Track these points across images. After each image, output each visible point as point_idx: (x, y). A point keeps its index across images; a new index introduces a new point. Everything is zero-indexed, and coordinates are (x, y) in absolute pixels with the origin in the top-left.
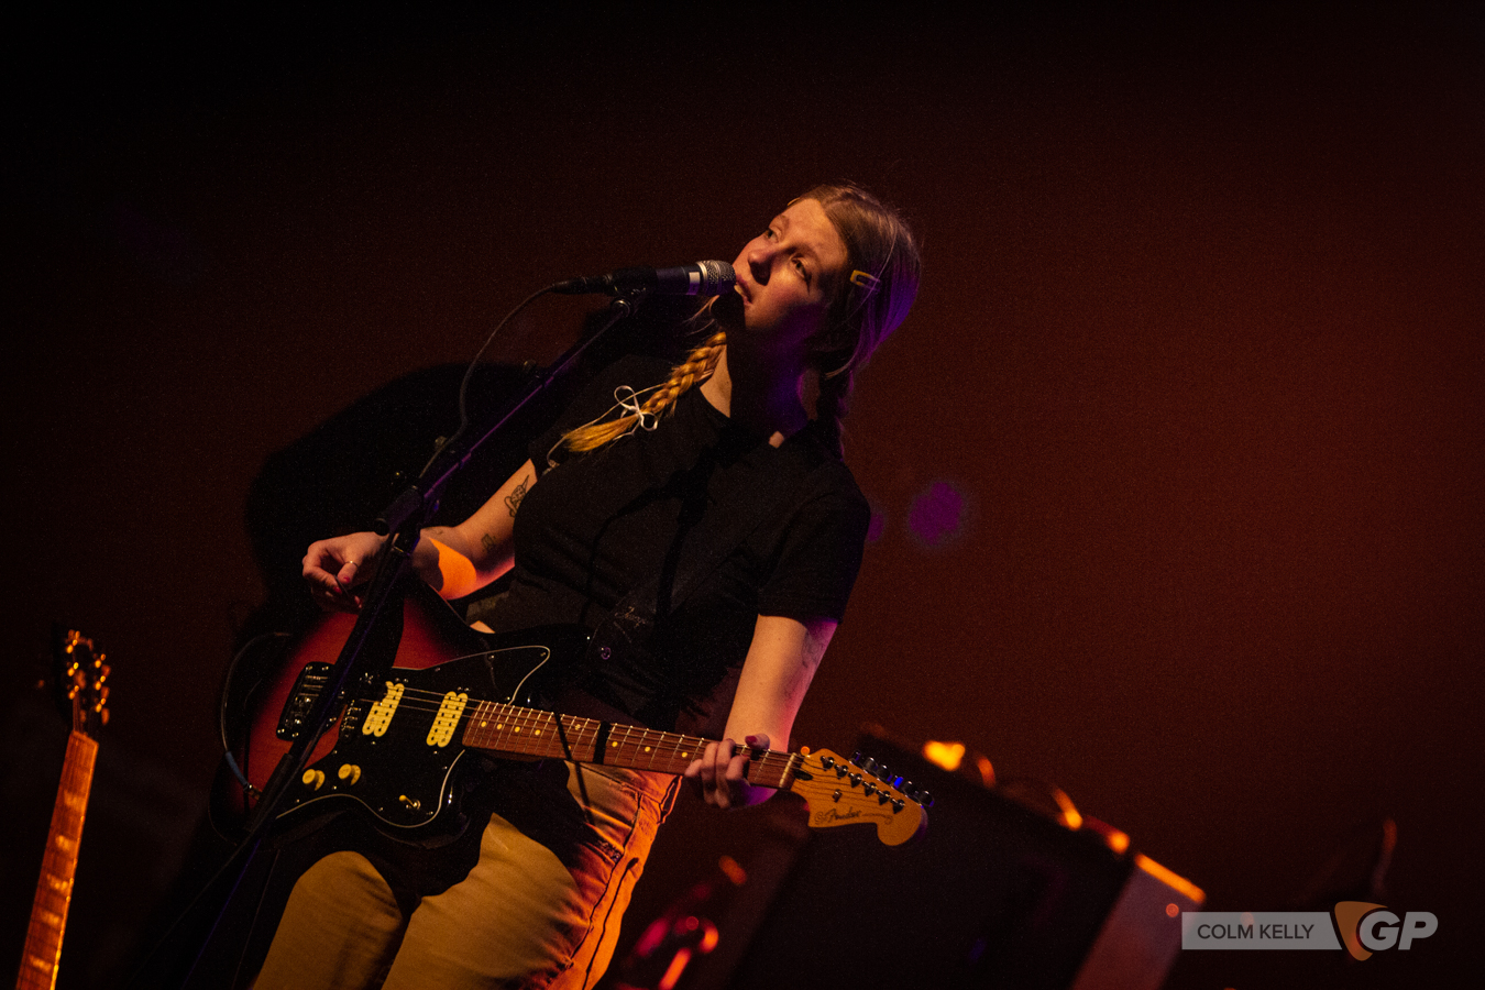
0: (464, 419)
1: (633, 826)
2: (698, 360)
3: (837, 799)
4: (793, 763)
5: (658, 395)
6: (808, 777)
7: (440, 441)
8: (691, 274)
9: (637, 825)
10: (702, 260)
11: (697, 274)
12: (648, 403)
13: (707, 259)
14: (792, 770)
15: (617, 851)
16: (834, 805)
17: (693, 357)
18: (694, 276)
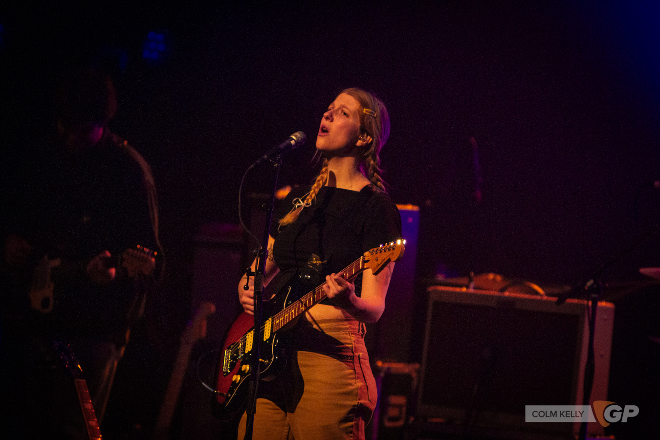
1: (352, 344)
2: (319, 181)
3: (377, 260)
4: (363, 259)
5: (308, 197)
6: (368, 261)
9: (353, 343)
11: (293, 141)
12: (305, 201)
13: (293, 133)
14: (362, 261)
15: (351, 357)
16: (377, 262)
17: (317, 180)
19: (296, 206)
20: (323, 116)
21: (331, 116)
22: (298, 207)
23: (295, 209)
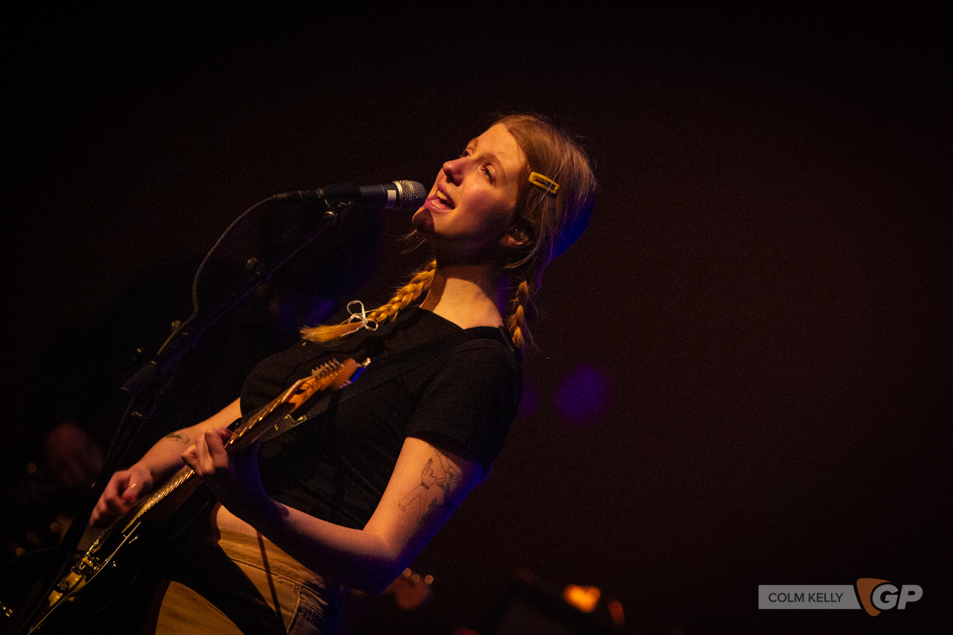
0: (196, 306)
2: (417, 282)
5: (383, 308)
7: (176, 324)
8: (389, 191)
10: (398, 180)
11: (394, 192)
13: (402, 180)
17: (414, 279)
18: (392, 193)
19: (352, 317)
20: (442, 166)
21: (460, 171)
22: (355, 320)
23: (347, 323)
